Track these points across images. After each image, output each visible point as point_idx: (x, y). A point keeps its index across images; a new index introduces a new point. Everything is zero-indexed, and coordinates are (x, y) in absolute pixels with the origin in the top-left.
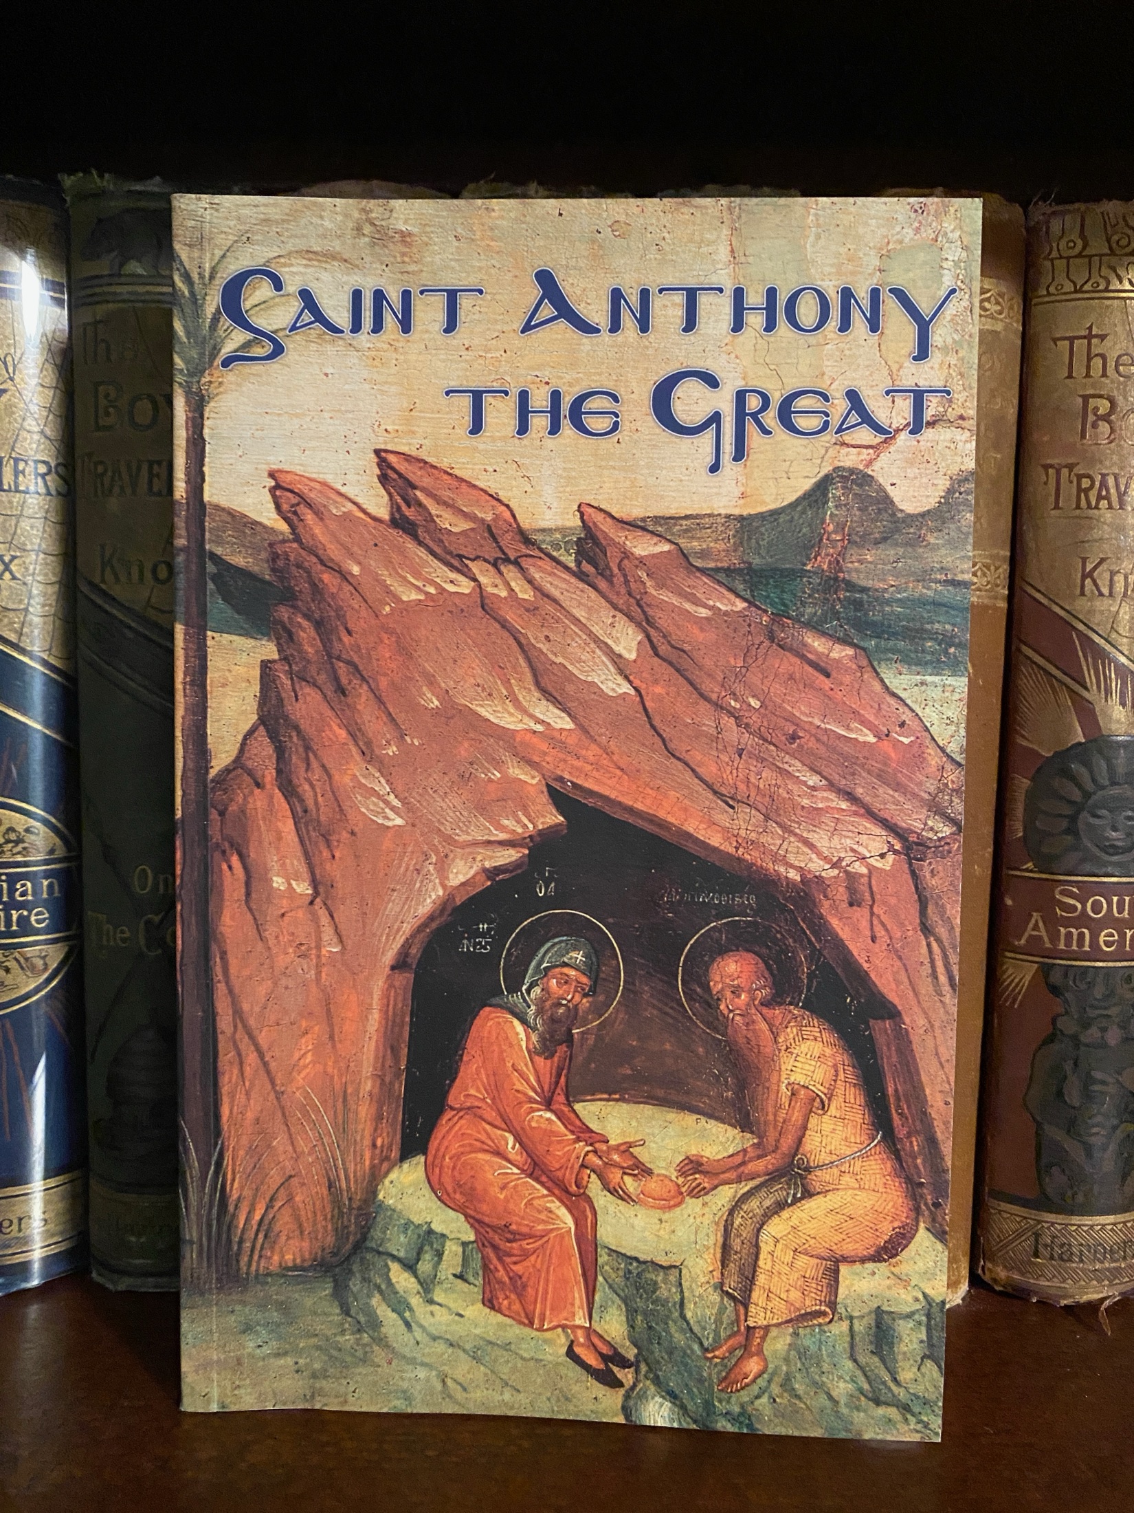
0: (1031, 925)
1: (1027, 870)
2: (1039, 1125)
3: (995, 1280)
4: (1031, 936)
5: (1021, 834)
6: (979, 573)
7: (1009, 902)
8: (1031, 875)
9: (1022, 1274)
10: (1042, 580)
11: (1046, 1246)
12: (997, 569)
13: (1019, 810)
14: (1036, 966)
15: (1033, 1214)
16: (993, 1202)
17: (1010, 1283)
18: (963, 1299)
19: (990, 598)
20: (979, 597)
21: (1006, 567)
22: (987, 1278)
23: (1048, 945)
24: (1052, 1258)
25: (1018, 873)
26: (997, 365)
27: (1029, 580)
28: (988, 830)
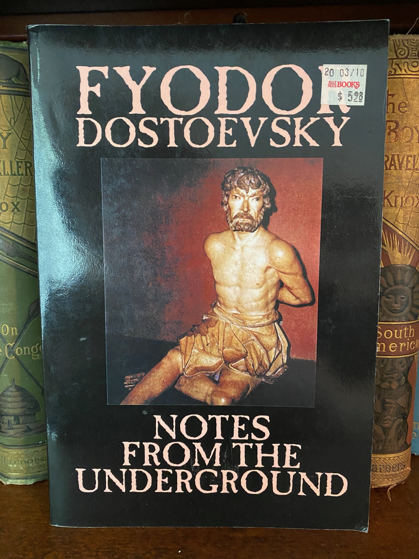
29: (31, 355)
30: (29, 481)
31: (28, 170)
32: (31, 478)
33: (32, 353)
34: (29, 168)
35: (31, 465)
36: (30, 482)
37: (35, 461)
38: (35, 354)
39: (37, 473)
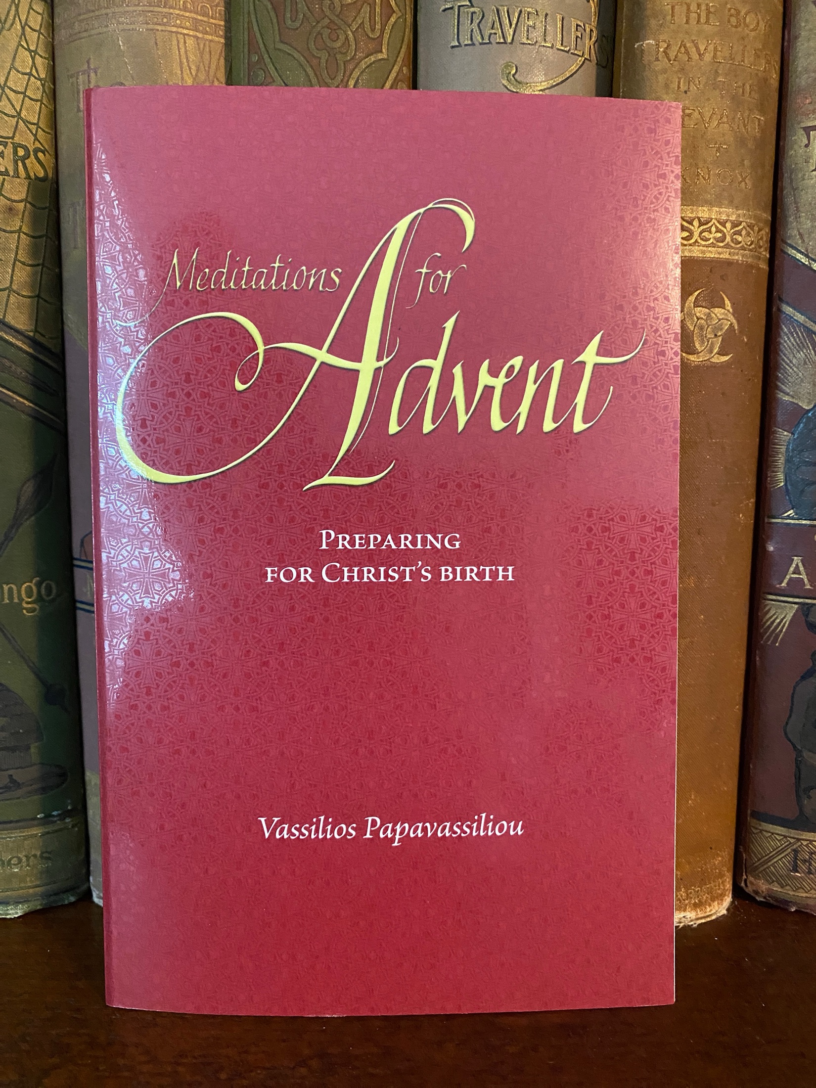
0: (792, 569)
1: (788, 517)
2: (799, 753)
3: (757, 893)
4: (791, 579)
5: (782, 484)
6: (744, 232)
7: (771, 549)
8: (792, 522)
9: (782, 887)
10: (803, 241)
11: (805, 861)
12: (760, 230)
13: (781, 460)
14: (796, 606)
15: (793, 833)
16: (753, 822)
17: (770, 894)
18: (728, 910)
19: (752, 256)
20: (743, 256)
21: (767, 230)
22: (749, 890)
23: (808, 587)
24: (810, 872)
25: (779, 521)
26: (762, 25)
27: (789, 242)
28: (751, 481)
29: (20, 604)
30: (11, 909)
31: (20, 164)
32: (17, 901)
33: (21, 599)
34: (23, 159)
35: (16, 870)
36: (15, 912)
37: (28, 860)
38: (28, 603)
39: (31, 891)
